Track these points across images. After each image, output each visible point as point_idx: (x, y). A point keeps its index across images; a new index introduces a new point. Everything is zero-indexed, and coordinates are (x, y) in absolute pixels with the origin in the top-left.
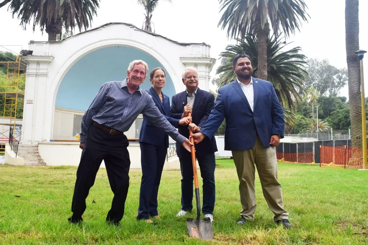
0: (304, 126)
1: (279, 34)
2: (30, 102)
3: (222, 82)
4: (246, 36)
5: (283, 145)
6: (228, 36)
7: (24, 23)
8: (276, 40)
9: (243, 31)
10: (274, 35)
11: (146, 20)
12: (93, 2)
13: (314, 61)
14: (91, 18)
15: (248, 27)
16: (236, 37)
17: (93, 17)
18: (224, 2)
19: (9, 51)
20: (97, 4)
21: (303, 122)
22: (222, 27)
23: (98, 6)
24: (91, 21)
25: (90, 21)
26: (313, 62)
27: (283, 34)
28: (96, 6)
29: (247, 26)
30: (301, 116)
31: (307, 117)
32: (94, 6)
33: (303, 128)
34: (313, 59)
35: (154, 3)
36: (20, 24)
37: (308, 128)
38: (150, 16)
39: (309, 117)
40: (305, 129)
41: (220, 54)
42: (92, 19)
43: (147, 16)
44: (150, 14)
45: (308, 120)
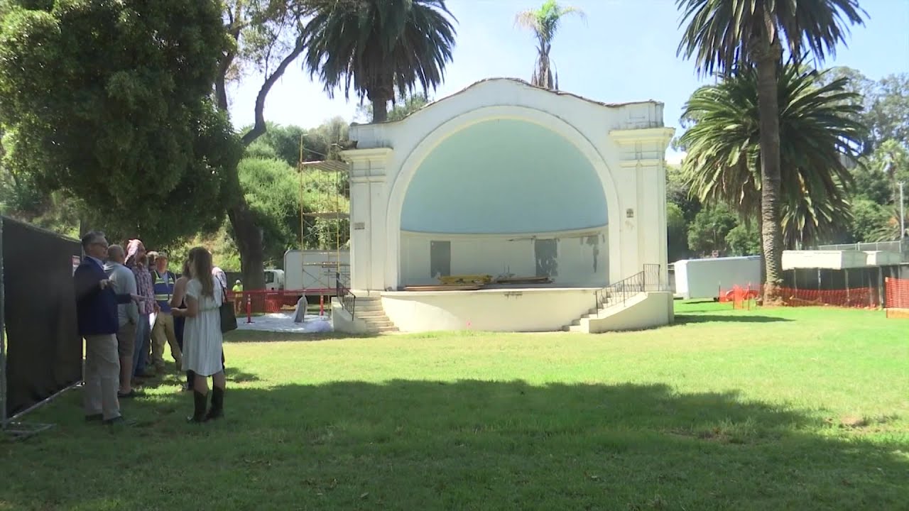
0: (874, 224)
1: (802, 56)
2: (360, 226)
3: (690, 159)
4: (733, 67)
5: (819, 272)
6: (699, 70)
7: (330, 86)
8: (796, 70)
9: (726, 59)
10: (792, 59)
11: (539, 56)
12: (444, 36)
13: (900, 80)
14: (442, 66)
15: (738, 49)
16: (714, 70)
17: (446, 64)
18: (687, 8)
19: (294, 125)
20: (452, 40)
21: (873, 215)
22: (685, 55)
23: (452, 42)
24: (443, 69)
25: (442, 71)
26: (897, 83)
27: (811, 55)
28: (450, 43)
29: (736, 49)
30: (868, 203)
31: (881, 204)
32: (445, 43)
33: (873, 228)
34: (896, 76)
35: (553, 23)
36: (325, 89)
37: (883, 228)
38: (546, 48)
39: (886, 203)
40: (876, 230)
41: (683, 105)
42: (444, 65)
43: (540, 48)
44: (546, 44)
45: (884, 211)
